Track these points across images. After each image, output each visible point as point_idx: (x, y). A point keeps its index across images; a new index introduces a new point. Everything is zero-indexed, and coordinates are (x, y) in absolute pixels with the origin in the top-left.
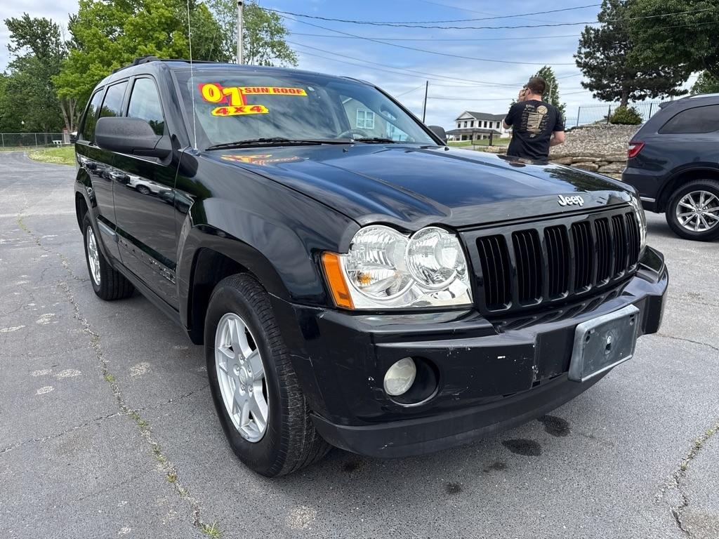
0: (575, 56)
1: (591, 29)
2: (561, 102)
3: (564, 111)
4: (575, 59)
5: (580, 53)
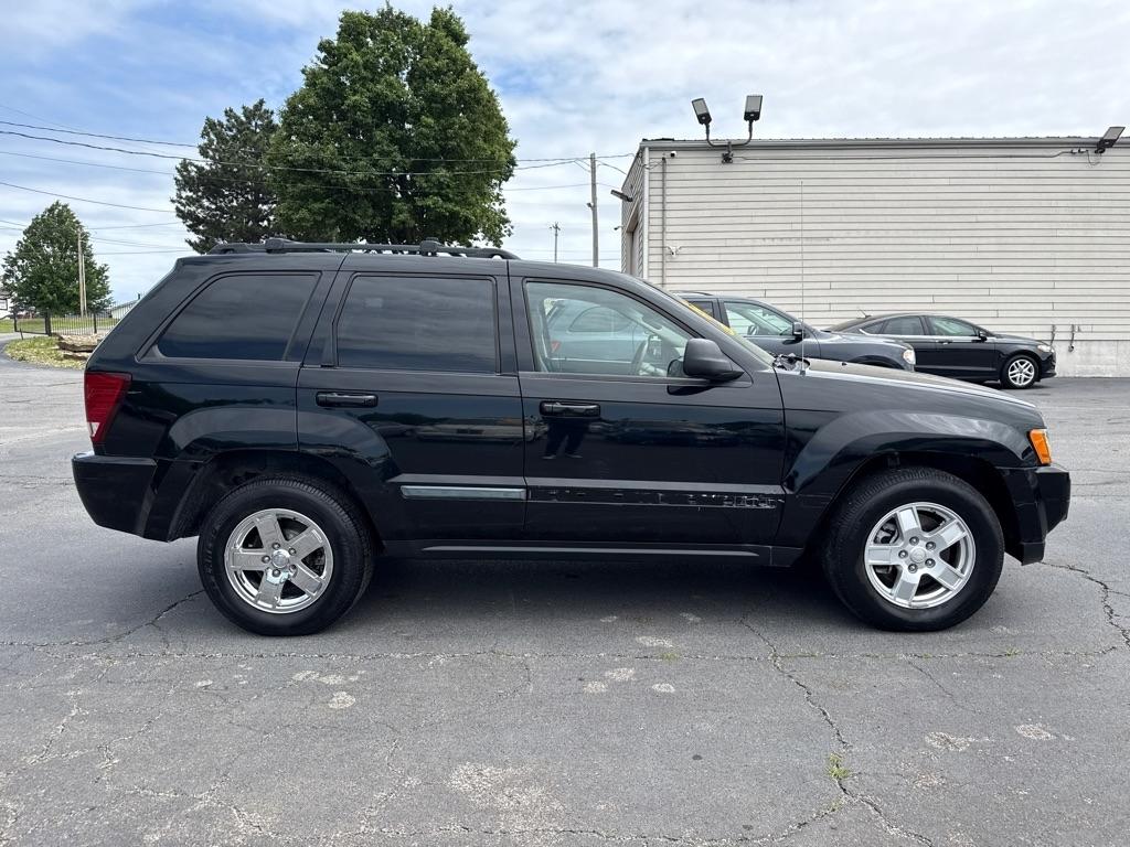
0: (173, 201)
1: (192, 164)
2: (99, 261)
3: (107, 277)
4: (174, 206)
5: (181, 198)
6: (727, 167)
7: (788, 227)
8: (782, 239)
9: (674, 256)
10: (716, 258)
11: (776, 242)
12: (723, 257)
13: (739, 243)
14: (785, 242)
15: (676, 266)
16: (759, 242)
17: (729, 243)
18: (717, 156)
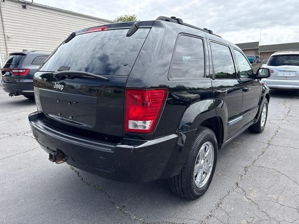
6: (24, 10)
7: (47, 34)
8: (46, 37)
9: (10, 38)
10: (25, 41)
11: (45, 38)
12: (28, 41)
13: (32, 37)
14: (47, 38)
15: (10, 42)
16: (39, 37)
17: (29, 36)
18: (20, 6)
